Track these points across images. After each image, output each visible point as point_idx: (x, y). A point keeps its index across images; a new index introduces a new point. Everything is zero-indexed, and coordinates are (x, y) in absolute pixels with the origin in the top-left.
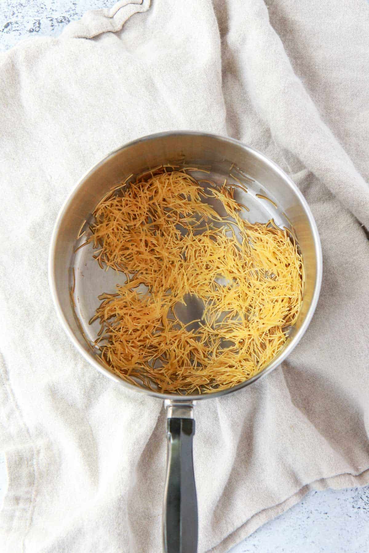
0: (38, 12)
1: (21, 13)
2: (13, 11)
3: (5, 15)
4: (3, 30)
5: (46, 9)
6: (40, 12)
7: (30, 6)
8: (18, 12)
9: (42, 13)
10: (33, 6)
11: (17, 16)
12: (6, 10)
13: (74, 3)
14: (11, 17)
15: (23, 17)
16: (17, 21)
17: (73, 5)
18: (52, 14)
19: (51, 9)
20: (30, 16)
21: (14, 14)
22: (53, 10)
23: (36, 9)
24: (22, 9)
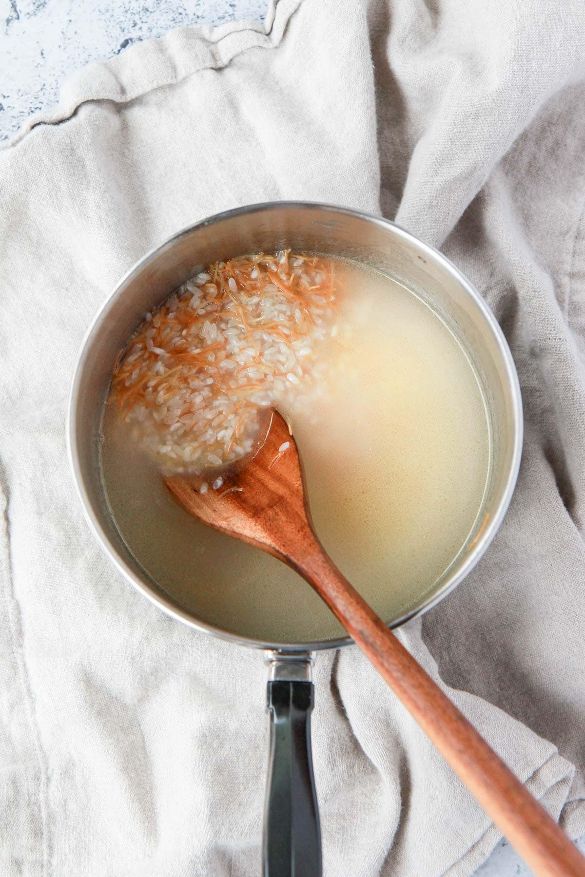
0: (174, 20)
1: (146, 22)
2: (134, 21)
3: (121, 28)
4: (119, 51)
5: (186, 15)
6: (177, 20)
7: (160, 11)
8: (142, 22)
9: (180, 22)
10: (165, 11)
11: (140, 28)
12: (122, 18)
13: (232, 3)
14: (131, 30)
15: (150, 30)
16: (140, 37)
17: (231, 8)
18: (196, 22)
19: (194, 15)
20: (162, 27)
21: (135, 25)
22: (198, 17)
23: (171, 15)
24: (148, 17)
